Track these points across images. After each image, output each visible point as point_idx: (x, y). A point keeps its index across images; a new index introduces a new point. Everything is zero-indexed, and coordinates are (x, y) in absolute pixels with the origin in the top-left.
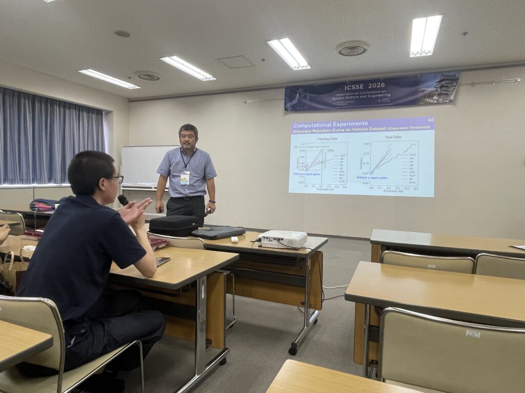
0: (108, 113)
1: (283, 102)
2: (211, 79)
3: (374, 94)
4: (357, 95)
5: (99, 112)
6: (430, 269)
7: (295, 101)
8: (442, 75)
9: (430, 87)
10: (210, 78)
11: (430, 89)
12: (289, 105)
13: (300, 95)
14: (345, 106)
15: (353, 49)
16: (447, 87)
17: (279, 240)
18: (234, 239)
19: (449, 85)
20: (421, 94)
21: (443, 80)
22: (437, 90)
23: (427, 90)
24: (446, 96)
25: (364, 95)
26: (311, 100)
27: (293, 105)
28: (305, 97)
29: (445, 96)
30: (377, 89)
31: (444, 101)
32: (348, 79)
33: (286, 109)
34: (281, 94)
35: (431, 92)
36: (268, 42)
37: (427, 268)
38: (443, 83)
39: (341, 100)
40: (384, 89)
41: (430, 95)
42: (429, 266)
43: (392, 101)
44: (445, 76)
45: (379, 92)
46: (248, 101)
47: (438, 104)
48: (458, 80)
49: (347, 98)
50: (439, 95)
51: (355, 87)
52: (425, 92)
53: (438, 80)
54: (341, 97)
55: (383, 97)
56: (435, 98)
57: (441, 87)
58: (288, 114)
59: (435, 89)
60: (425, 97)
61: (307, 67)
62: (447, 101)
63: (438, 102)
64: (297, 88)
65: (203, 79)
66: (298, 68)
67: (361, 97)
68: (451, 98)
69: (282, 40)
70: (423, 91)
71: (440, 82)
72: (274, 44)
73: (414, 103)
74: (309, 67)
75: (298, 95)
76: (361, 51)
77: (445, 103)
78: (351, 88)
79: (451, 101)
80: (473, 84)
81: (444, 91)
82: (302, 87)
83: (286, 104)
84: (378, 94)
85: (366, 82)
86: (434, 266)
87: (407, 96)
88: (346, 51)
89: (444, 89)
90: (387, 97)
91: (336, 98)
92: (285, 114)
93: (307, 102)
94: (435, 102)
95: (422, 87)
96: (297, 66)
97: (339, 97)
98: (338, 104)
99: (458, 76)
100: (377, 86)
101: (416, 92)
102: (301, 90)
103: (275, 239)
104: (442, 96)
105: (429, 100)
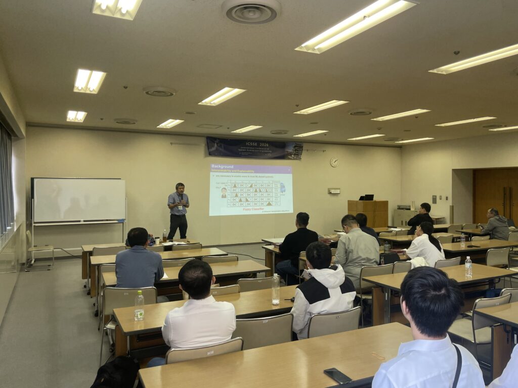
3: (262, 150)
4: (254, 149)
9: (290, 150)
12: (211, 150)
14: (246, 155)
16: (297, 150)
19: (299, 150)
20: (286, 153)
25: (258, 150)
26: (225, 149)
27: (213, 151)
28: (220, 146)
29: (297, 155)
30: (264, 147)
32: (247, 138)
34: (204, 141)
35: (291, 152)
38: (296, 148)
39: (244, 152)
40: (268, 147)
41: (291, 154)
43: (272, 155)
44: (297, 144)
45: (266, 149)
47: (294, 159)
48: (302, 147)
49: (247, 150)
50: (295, 154)
51: (252, 144)
52: (288, 152)
53: (293, 146)
55: (268, 153)
56: (293, 156)
57: (295, 150)
59: (293, 151)
60: (288, 155)
62: (298, 158)
64: (215, 139)
67: (256, 151)
71: (295, 147)
73: (283, 157)
75: (216, 144)
77: (296, 159)
78: (250, 144)
80: (307, 150)
81: (296, 152)
83: (208, 149)
85: (258, 142)
90: (270, 153)
91: (241, 150)
93: (223, 150)
95: (287, 149)
97: (243, 149)
98: (242, 153)
99: (302, 145)
100: (264, 145)
101: (284, 152)
102: (217, 141)
105: (290, 157)
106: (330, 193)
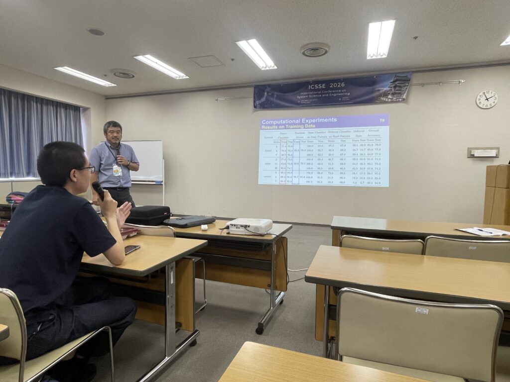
0: (86, 109)
1: (252, 100)
2: (184, 78)
3: (335, 93)
4: (320, 94)
5: (76, 109)
6: (384, 251)
7: (263, 100)
8: (396, 76)
9: (385, 87)
10: (183, 76)
11: (385, 89)
12: (258, 102)
13: (268, 93)
14: (309, 104)
15: (315, 51)
16: (400, 87)
17: (246, 227)
18: (204, 227)
19: (402, 85)
20: (376, 94)
21: (396, 80)
22: (391, 90)
23: (382, 90)
24: (400, 95)
25: (326, 94)
26: (279, 98)
27: (262, 103)
28: (272, 95)
29: (398, 95)
30: (337, 88)
31: (398, 100)
32: (311, 79)
33: (255, 107)
34: (251, 92)
35: (386, 91)
36: (237, 43)
37: (381, 250)
38: (396, 83)
39: (306, 99)
40: (343, 88)
41: (385, 94)
42: (383, 248)
43: (351, 99)
44: (398, 76)
45: (340, 91)
46: (221, 99)
47: (392, 102)
48: (409, 80)
49: (310, 96)
50: (393, 94)
51: (318, 86)
52: (381, 92)
53: (392, 81)
54: (305, 95)
55: (344, 96)
56: (390, 96)
57: (395, 87)
58: (257, 111)
59: (390, 89)
60: (380, 96)
61: (273, 67)
62: (400, 100)
63: (393, 100)
64: (264, 86)
65: (177, 77)
66: (266, 68)
67: (323, 95)
68: (404, 97)
69: (250, 41)
70: (379, 90)
72: (243, 44)
73: (370, 101)
74: (276, 67)
75: (266, 93)
76: (323, 53)
77: (399, 102)
78: (314, 87)
79: (404, 100)
80: (423, 85)
81: (397, 90)
82: (269, 86)
83: (254, 102)
84: (339, 93)
85: (327, 82)
86: (388, 249)
87: (364, 95)
88: (309, 52)
89: (397, 88)
90: (347, 96)
91: (301, 97)
92: (254, 111)
93: (275, 100)
94: (390, 100)
95: (377, 87)
96: (265, 66)
97: (303, 95)
98: (302, 102)
99: (409, 77)
100: (338, 85)
101: (373, 92)
102: (268, 89)
103: (242, 226)
104: (396, 96)
105: (384, 99)
106: (472, 156)
